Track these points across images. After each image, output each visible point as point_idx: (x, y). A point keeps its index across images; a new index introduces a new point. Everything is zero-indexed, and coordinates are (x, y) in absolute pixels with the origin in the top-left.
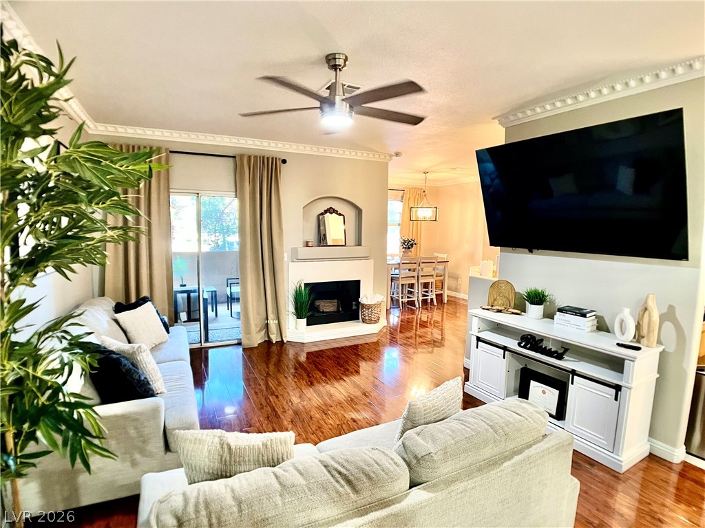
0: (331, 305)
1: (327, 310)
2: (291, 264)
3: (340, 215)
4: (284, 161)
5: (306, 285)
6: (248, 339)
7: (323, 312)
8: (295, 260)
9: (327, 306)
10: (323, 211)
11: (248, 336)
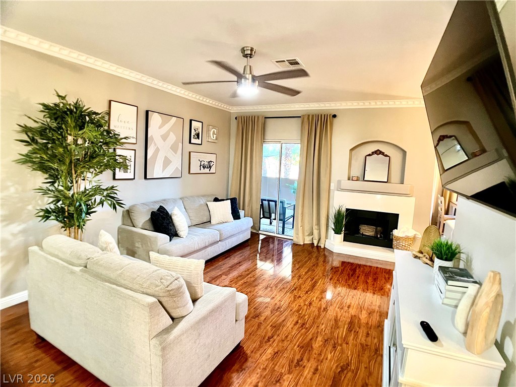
0: (371, 230)
1: (367, 234)
2: (336, 192)
3: (386, 156)
4: (335, 116)
5: (347, 210)
6: (297, 238)
7: (363, 234)
8: (339, 190)
9: (367, 230)
10: (371, 153)
11: (297, 236)
